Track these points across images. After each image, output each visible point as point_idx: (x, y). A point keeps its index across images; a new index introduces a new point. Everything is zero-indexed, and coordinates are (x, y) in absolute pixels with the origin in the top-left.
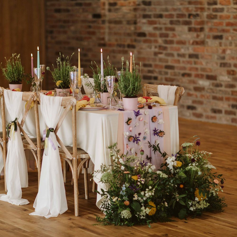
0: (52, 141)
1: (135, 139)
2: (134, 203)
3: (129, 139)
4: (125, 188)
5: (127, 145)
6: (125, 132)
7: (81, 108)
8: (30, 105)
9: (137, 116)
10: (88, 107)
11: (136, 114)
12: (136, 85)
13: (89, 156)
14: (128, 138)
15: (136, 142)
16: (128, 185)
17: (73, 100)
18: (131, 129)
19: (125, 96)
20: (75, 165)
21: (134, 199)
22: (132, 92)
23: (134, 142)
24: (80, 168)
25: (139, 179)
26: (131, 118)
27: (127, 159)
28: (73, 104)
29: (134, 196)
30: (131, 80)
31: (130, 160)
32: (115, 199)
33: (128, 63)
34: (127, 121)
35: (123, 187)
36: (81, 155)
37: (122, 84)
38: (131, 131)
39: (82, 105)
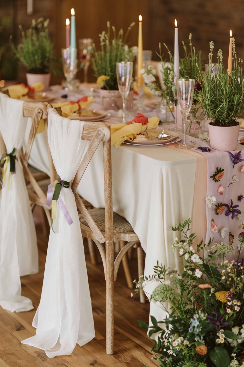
0: (64, 207)
1: (229, 208)
2: (217, 351)
3: (216, 210)
4: (198, 323)
5: (213, 222)
6: (209, 197)
7: (126, 141)
8: (37, 126)
9: (235, 163)
10: (141, 139)
11: (233, 159)
12: (236, 101)
13: (138, 238)
14: (214, 207)
15: (231, 215)
16: (204, 316)
17: (103, 130)
18: (221, 189)
19: (213, 120)
20: (109, 255)
21: (219, 341)
22: (228, 115)
23: (227, 215)
24: (119, 261)
25: (229, 301)
26: (222, 169)
27: (210, 254)
28: (103, 138)
29: (218, 334)
30: (226, 90)
31: (216, 255)
32: (178, 341)
33: (220, 55)
34: (214, 173)
35: (194, 319)
36: (122, 235)
37: (207, 97)
38: (221, 194)
39: (130, 135)
